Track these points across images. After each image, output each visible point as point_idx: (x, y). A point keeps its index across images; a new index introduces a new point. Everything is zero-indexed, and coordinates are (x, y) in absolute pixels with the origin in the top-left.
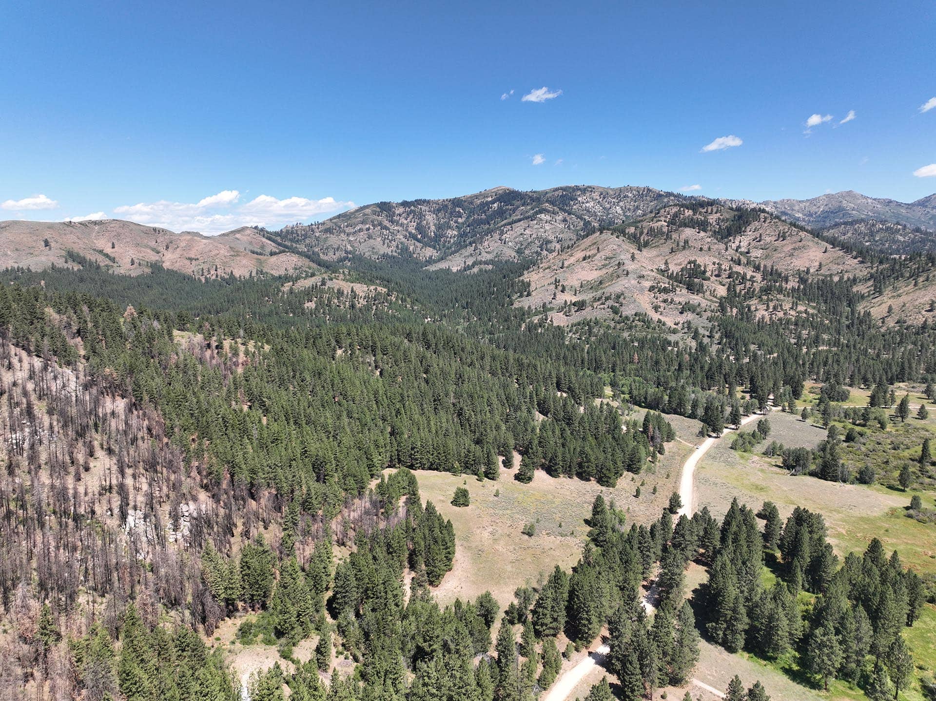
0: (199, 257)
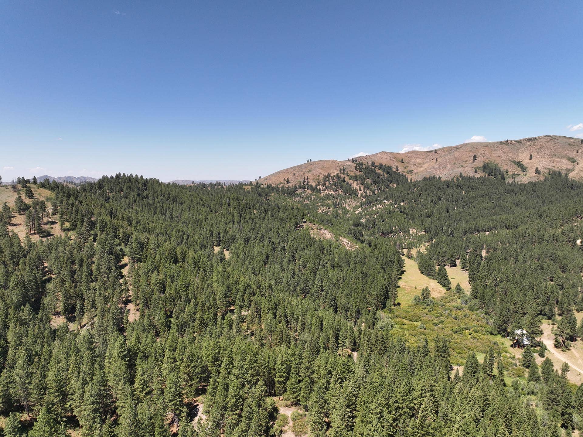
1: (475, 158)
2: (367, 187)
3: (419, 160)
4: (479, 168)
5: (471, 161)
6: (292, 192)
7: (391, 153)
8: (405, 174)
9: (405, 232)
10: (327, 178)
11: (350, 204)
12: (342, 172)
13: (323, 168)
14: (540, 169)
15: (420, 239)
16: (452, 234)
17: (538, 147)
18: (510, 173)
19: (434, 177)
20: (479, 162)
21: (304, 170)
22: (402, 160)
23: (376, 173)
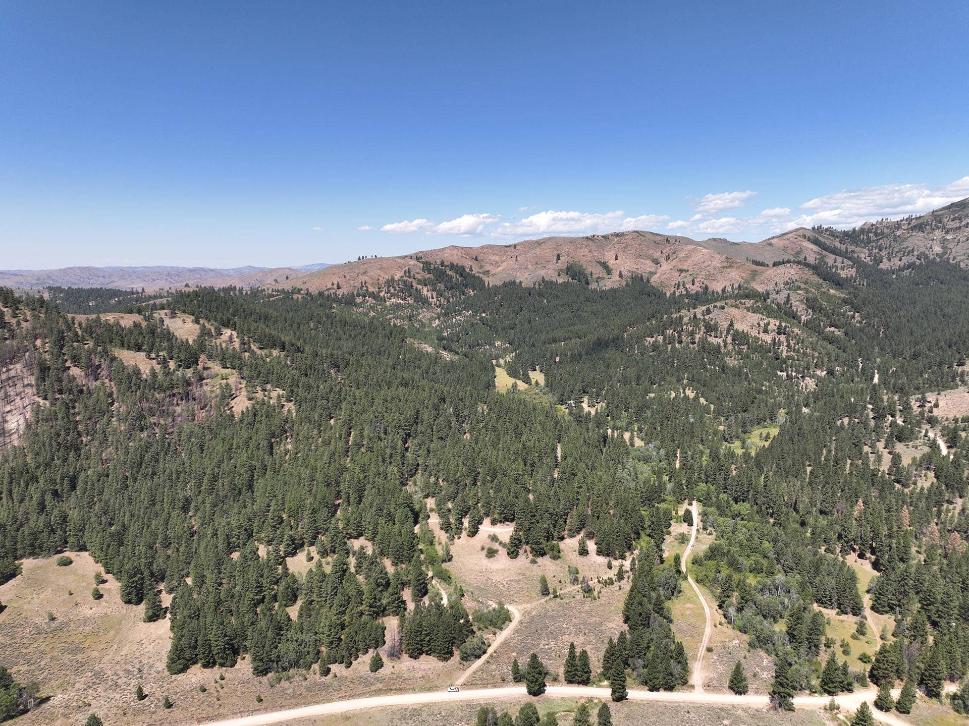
0: (690, 268)
1: (558, 258)
2: (440, 294)
3: (497, 258)
4: (561, 270)
5: (555, 262)
6: (349, 301)
7: (462, 248)
8: (481, 275)
9: (490, 344)
10: (390, 283)
11: (424, 315)
12: (407, 274)
13: (381, 269)
14: (625, 273)
15: (505, 351)
16: (533, 345)
17: (624, 245)
18: (595, 276)
19: (514, 283)
20: (562, 264)
21: (357, 271)
22: (476, 257)
23: (447, 275)
